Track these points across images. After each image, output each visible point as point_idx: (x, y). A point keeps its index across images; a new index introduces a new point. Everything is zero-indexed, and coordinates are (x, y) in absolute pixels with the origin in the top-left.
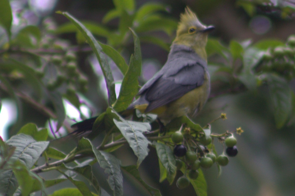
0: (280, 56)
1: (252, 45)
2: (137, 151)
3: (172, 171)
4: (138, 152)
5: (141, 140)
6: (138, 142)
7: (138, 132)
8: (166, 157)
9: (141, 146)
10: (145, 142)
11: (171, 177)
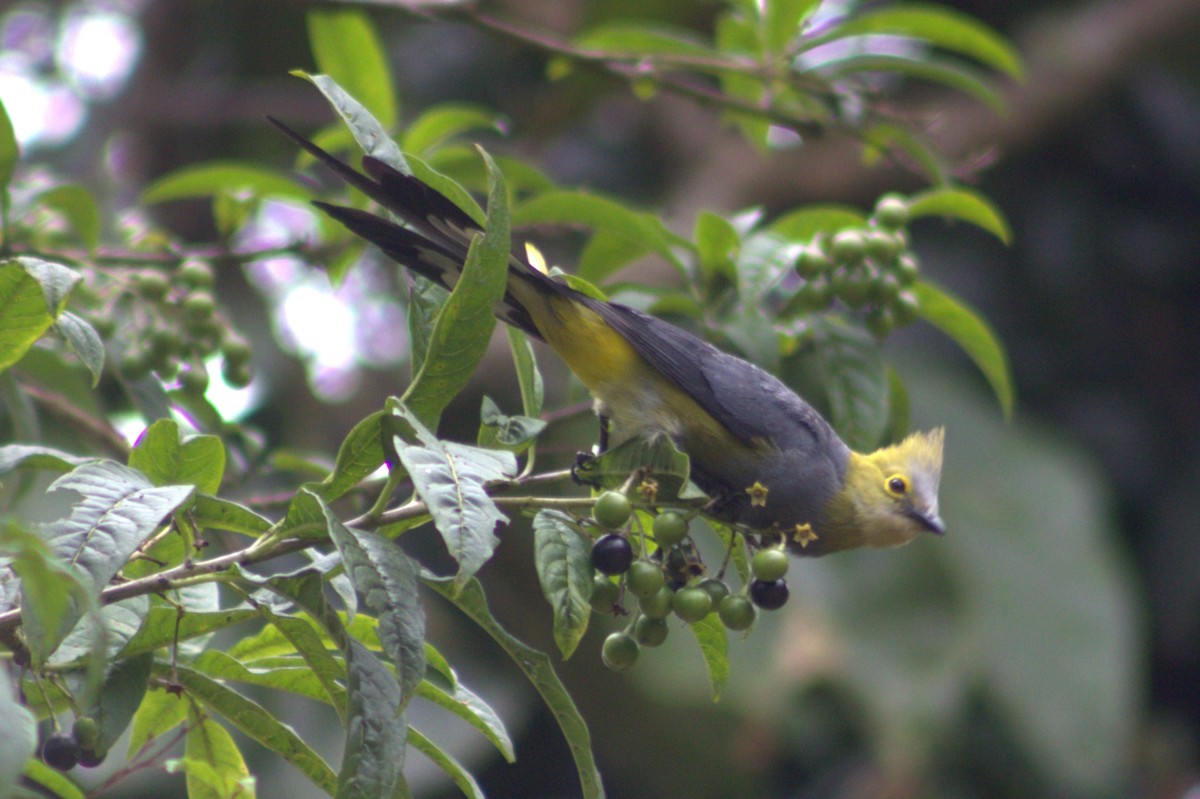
0: (850, 258)
1: (763, 225)
2: (457, 542)
3: (574, 617)
4: (460, 546)
5: (475, 508)
6: (464, 515)
7: (471, 481)
8: (562, 569)
9: (474, 528)
10: (488, 516)
11: (570, 636)
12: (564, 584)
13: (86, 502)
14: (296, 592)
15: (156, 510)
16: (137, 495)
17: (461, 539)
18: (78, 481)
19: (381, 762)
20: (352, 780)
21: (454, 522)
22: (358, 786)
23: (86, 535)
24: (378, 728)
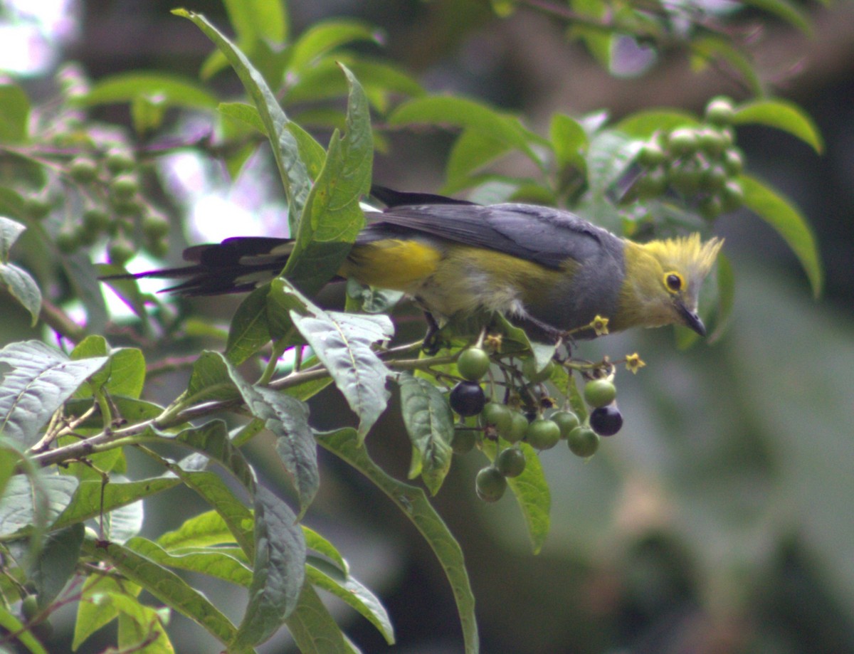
0: (684, 152)
2: (356, 397)
4: (359, 401)
5: (368, 367)
6: (359, 374)
7: (359, 343)
8: (426, 418)
9: (369, 385)
10: (378, 373)
11: (436, 475)
12: (428, 431)
13: (16, 372)
14: (203, 442)
15: (75, 376)
16: (60, 366)
17: (359, 395)
18: (9, 356)
19: (285, 577)
20: (261, 591)
21: (351, 381)
22: (266, 597)
23: (16, 398)
24: (281, 550)
